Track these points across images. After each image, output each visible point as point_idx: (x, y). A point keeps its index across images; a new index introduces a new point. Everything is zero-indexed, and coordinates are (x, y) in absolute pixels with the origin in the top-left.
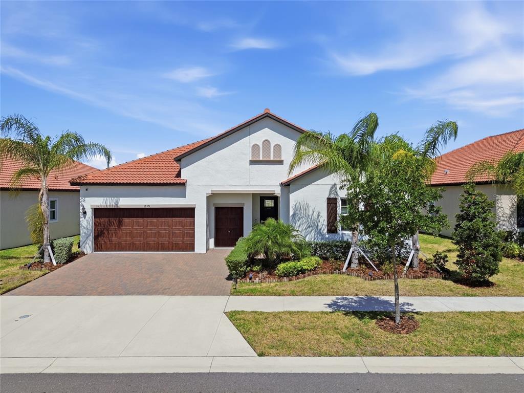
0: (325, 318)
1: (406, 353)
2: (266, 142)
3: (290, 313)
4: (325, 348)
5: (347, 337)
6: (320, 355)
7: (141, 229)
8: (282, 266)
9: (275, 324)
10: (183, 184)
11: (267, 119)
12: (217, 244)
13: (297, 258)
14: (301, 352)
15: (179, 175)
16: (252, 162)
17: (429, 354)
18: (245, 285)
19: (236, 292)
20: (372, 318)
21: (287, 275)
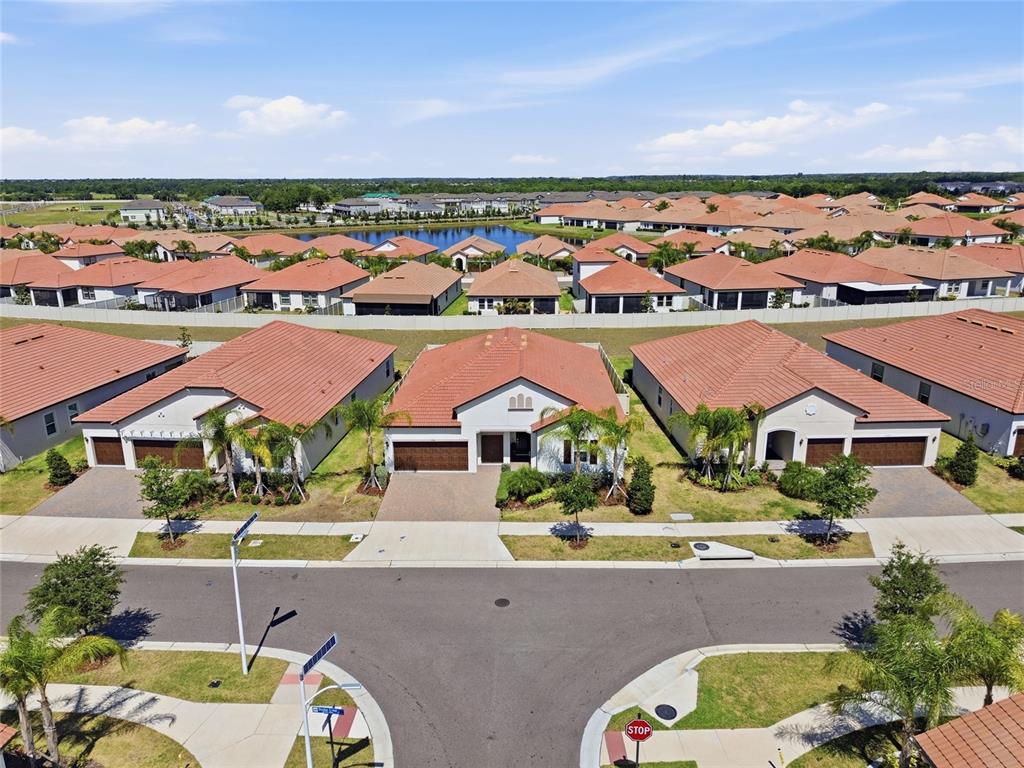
0: (547, 540)
1: (574, 559)
2: (521, 396)
3: (531, 536)
4: (542, 557)
5: (553, 551)
6: (541, 560)
7: (428, 455)
8: (530, 499)
9: (522, 543)
10: (460, 427)
11: (521, 380)
12: (483, 461)
13: (539, 491)
14: (533, 558)
15: (455, 416)
16: (510, 410)
17: (583, 560)
18: (507, 514)
19: (503, 519)
20: (568, 540)
21: (533, 505)
